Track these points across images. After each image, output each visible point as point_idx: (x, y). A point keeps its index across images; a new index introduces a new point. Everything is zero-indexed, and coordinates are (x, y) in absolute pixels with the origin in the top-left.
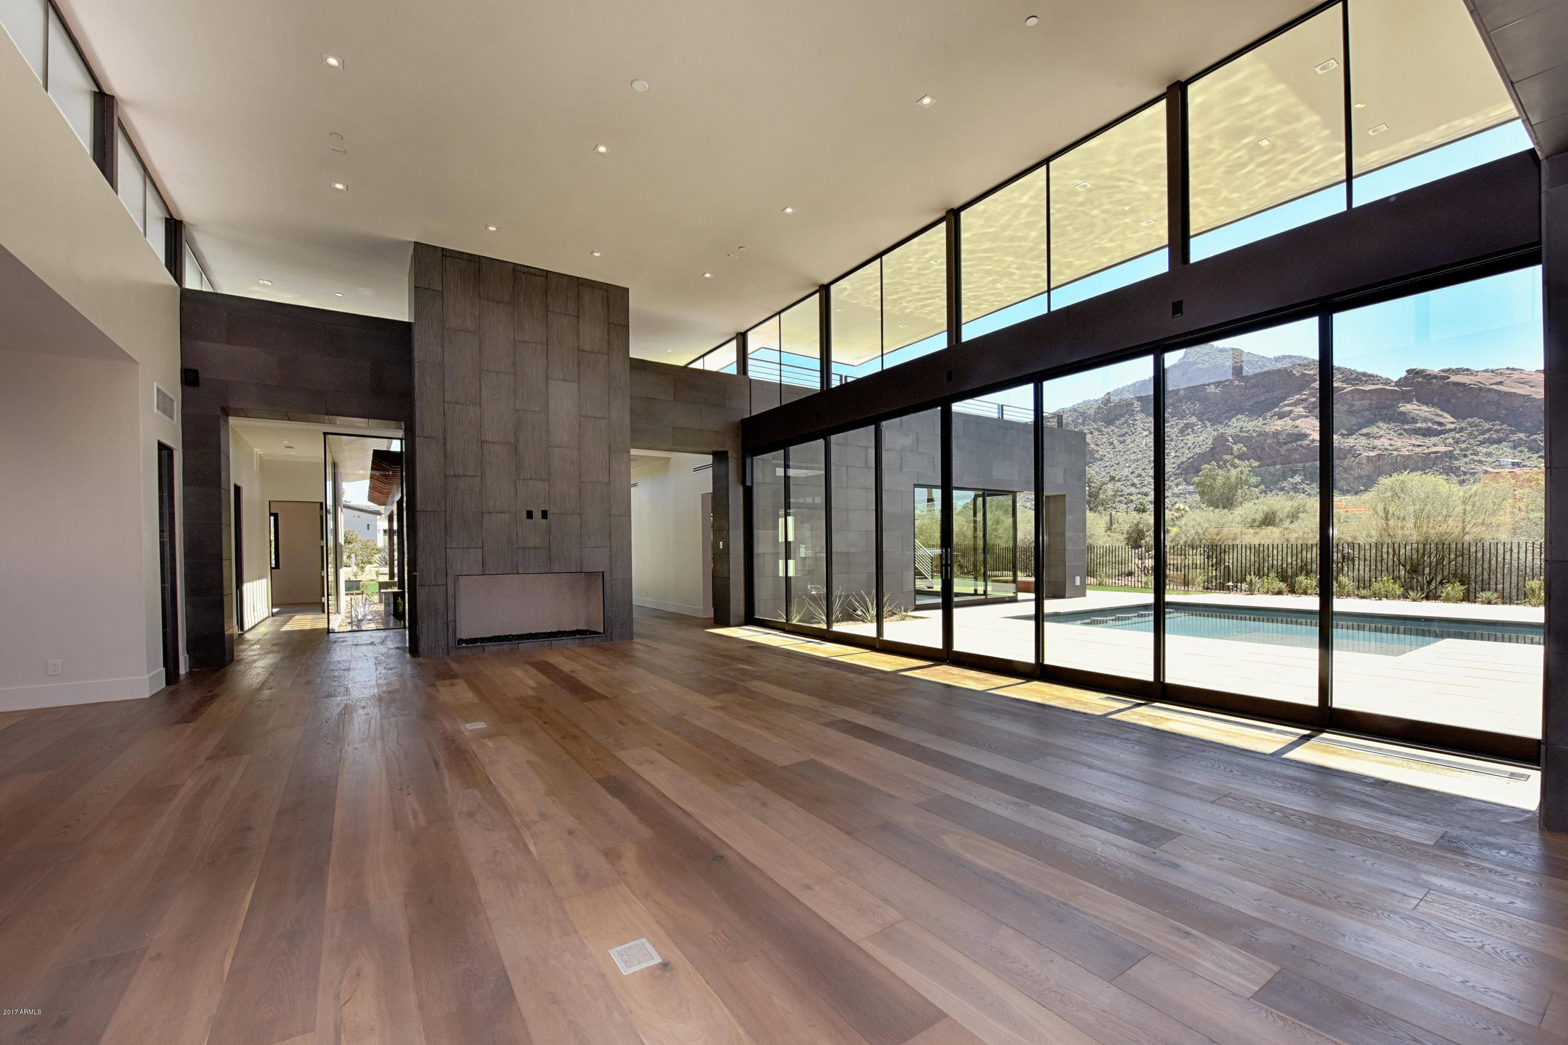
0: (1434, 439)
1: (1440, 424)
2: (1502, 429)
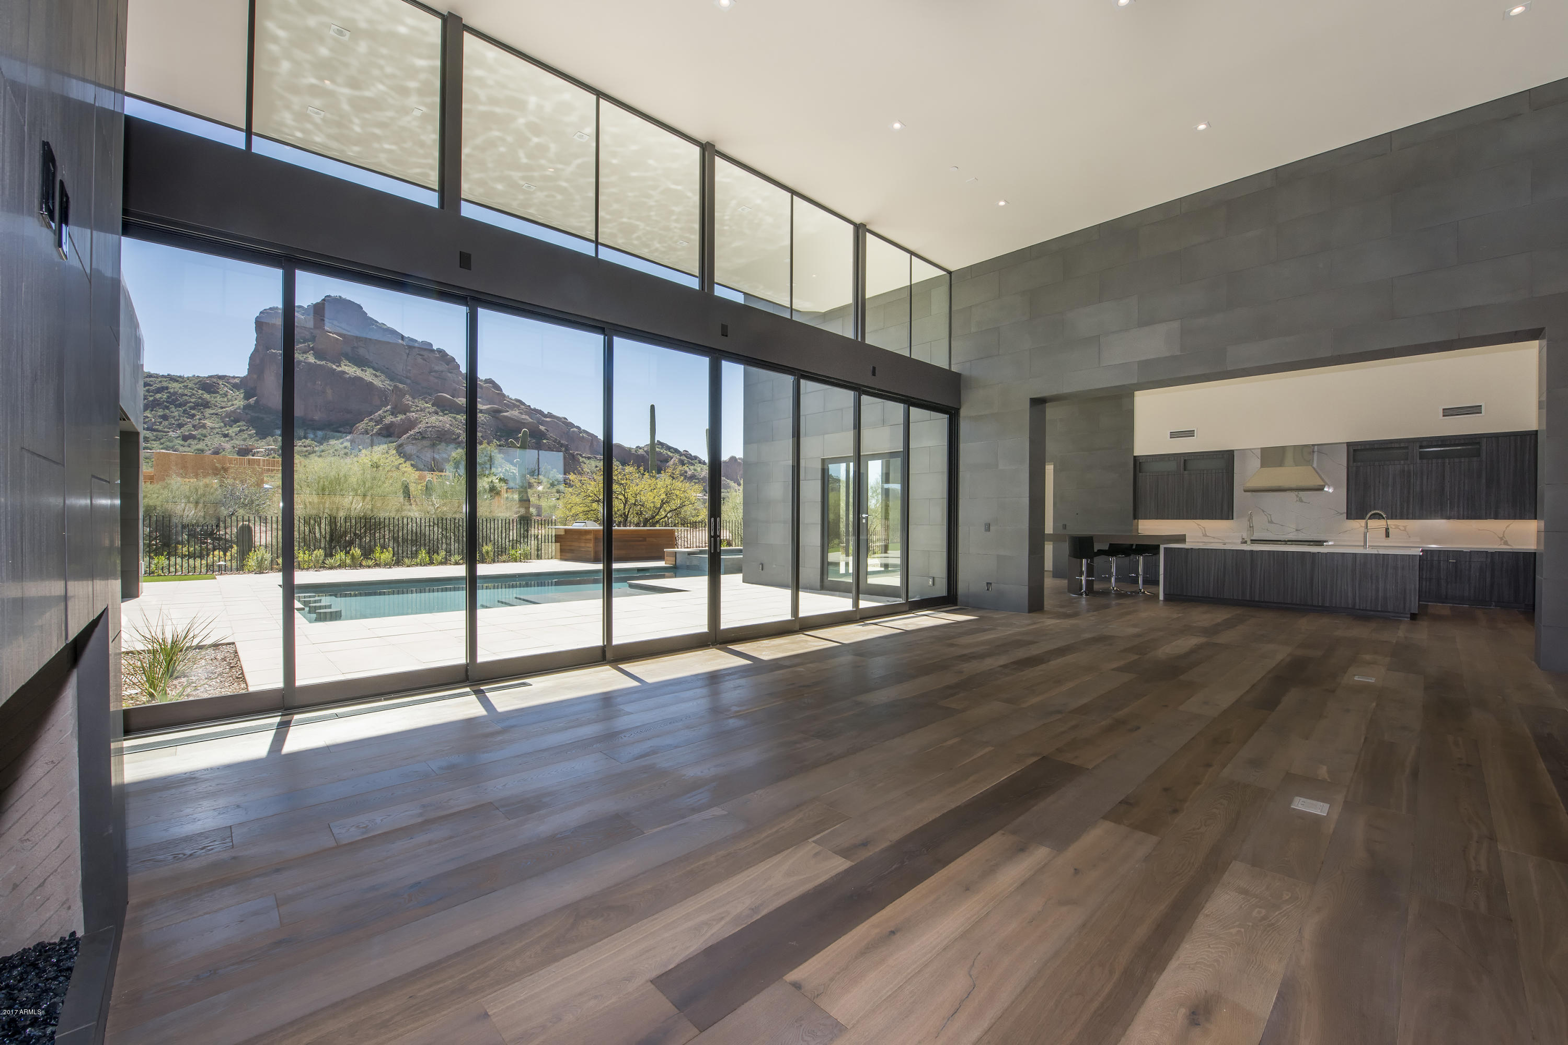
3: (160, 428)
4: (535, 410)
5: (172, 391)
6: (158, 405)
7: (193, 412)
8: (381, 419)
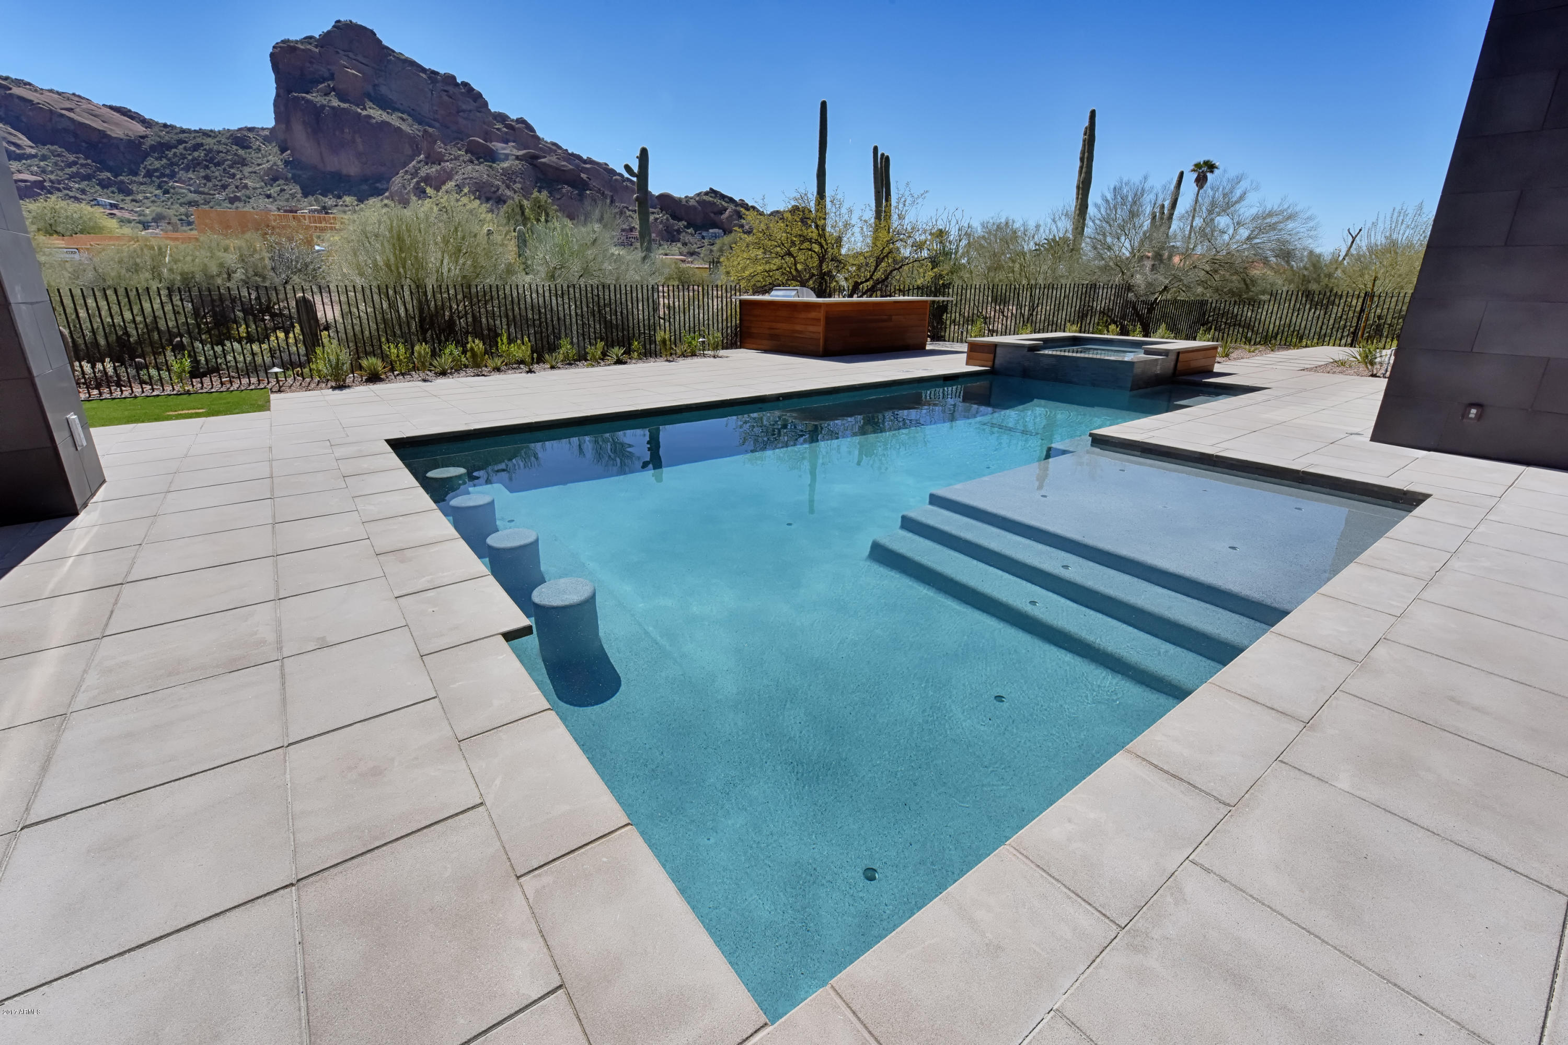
2: (87, 164)
3: (206, 190)
4: (573, 155)
5: (207, 147)
6: (199, 164)
7: (232, 171)
8: (416, 171)
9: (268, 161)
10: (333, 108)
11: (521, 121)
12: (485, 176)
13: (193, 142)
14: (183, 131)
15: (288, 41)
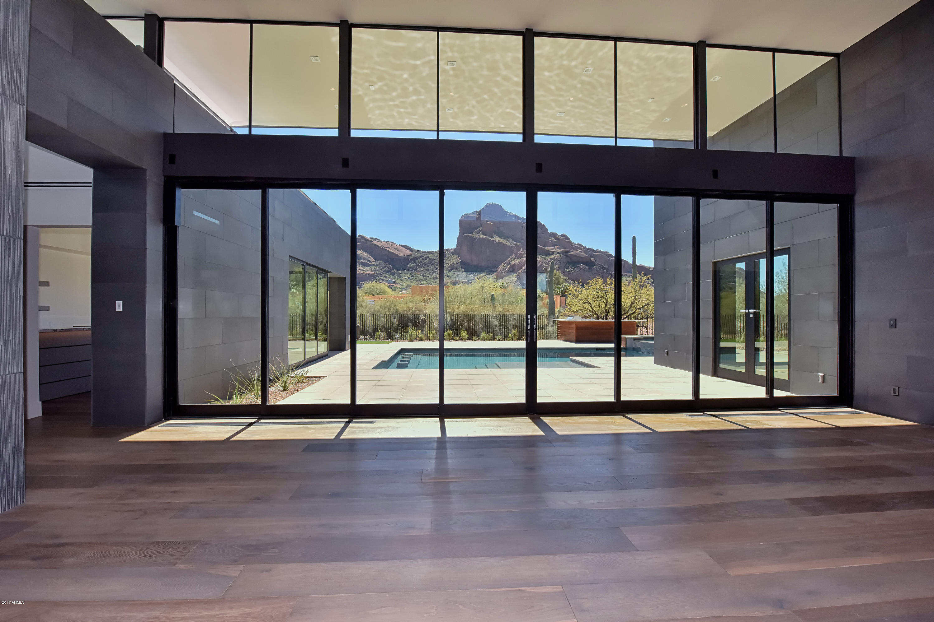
0: (368, 268)
1: (370, 261)
2: (389, 267)
3: (426, 275)
4: (589, 249)
5: (430, 258)
6: (426, 265)
8: (510, 262)
9: (451, 262)
10: (480, 238)
11: (563, 235)
12: (541, 263)
13: (425, 256)
14: (423, 252)
15: (467, 214)
